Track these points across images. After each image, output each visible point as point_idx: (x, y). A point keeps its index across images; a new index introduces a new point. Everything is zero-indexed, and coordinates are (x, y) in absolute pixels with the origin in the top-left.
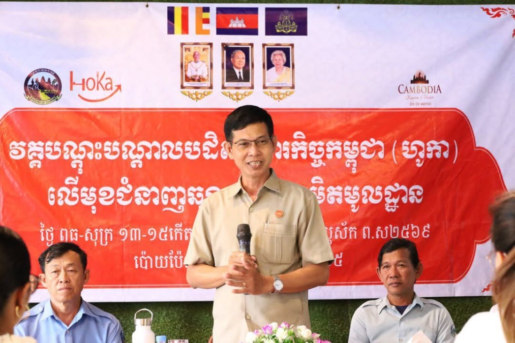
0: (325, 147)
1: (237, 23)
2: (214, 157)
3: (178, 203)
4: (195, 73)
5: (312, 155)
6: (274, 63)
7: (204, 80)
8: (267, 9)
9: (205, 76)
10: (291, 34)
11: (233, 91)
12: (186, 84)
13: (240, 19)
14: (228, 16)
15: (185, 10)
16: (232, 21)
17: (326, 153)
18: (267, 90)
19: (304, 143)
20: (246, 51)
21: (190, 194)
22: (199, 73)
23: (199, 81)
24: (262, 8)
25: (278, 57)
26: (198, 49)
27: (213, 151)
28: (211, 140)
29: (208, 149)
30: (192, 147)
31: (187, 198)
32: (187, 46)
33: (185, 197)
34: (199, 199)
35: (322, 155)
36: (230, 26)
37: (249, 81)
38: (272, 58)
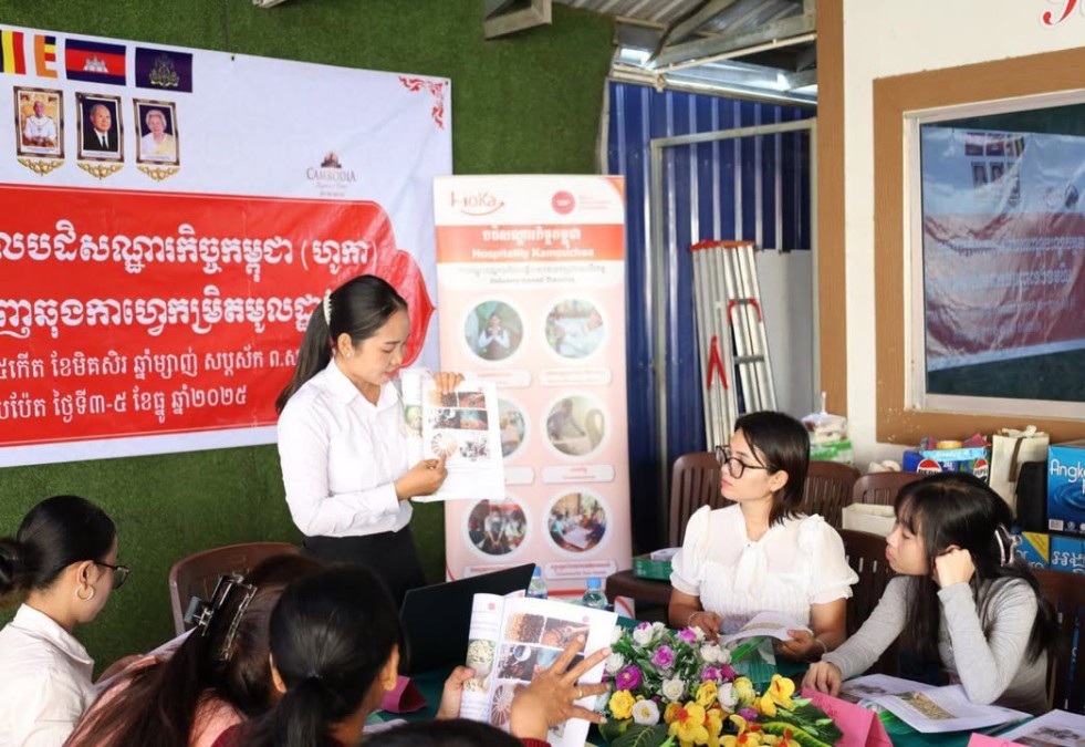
0: (219, 246)
1: (95, 65)
2: (71, 256)
3: (22, 324)
4: (37, 134)
5: (204, 257)
6: (151, 127)
7: (51, 144)
8: (139, 51)
9: (52, 138)
10: (171, 88)
11: (95, 164)
12: (24, 149)
13: (99, 60)
14: (84, 53)
15: (18, 38)
16: (88, 62)
17: (221, 254)
18: (143, 165)
19: (193, 241)
20: (111, 106)
21: (37, 311)
22: (44, 134)
23: (44, 145)
24: (131, 47)
25: (155, 120)
26: (43, 99)
27: (69, 248)
28: (66, 233)
29: (62, 246)
30: (38, 242)
31: (34, 316)
32: (24, 92)
33: (30, 315)
34: (51, 318)
35: (216, 258)
36: (86, 68)
37: (116, 150)
38: (147, 120)
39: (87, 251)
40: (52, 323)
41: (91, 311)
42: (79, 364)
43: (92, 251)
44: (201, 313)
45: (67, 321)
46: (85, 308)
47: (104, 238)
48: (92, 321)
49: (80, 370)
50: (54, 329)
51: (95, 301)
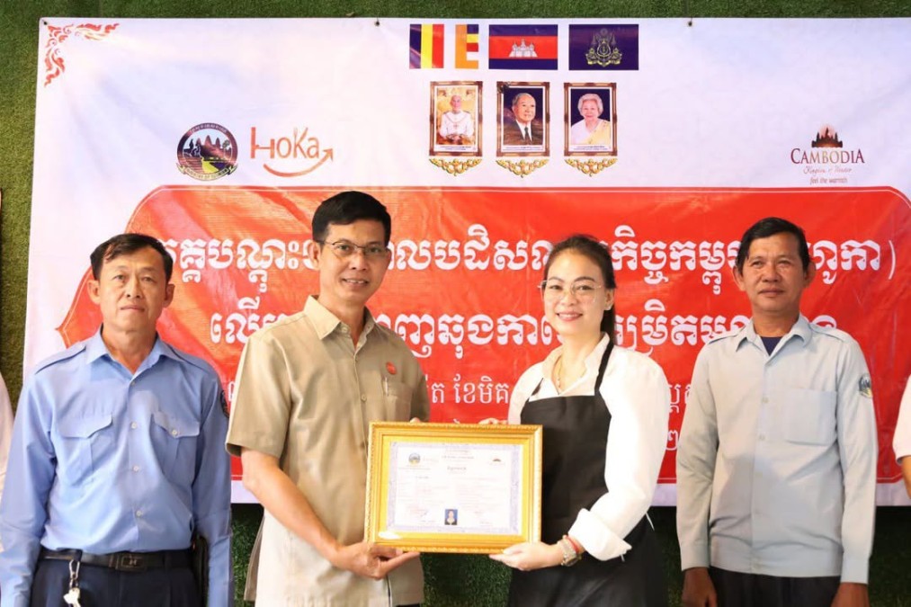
0: (667, 251)
1: (523, 51)
2: (483, 266)
3: (423, 342)
4: (452, 131)
5: (647, 264)
6: (583, 113)
7: (468, 141)
8: (572, 27)
9: (469, 135)
10: (612, 67)
11: (515, 160)
12: (437, 148)
13: (527, 44)
14: (508, 39)
15: (439, 29)
16: (514, 47)
17: (669, 260)
18: (572, 158)
19: (633, 245)
20: (537, 94)
21: (442, 327)
22: (460, 131)
23: (460, 143)
24: (563, 25)
25: (589, 105)
26: (459, 92)
27: (480, 256)
28: (477, 238)
29: (472, 253)
30: (446, 249)
31: (437, 333)
32: (441, 88)
33: (433, 332)
34: (457, 335)
35: (662, 265)
36: (512, 55)
37: (541, 144)
38: (580, 106)
39: (502, 259)
40: (456, 341)
41: (502, 329)
42: (485, 390)
43: (507, 259)
44: (640, 333)
45: (474, 339)
46: (496, 325)
47: (522, 244)
48: (503, 341)
49: (486, 397)
50: (459, 348)
51: (508, 317)
